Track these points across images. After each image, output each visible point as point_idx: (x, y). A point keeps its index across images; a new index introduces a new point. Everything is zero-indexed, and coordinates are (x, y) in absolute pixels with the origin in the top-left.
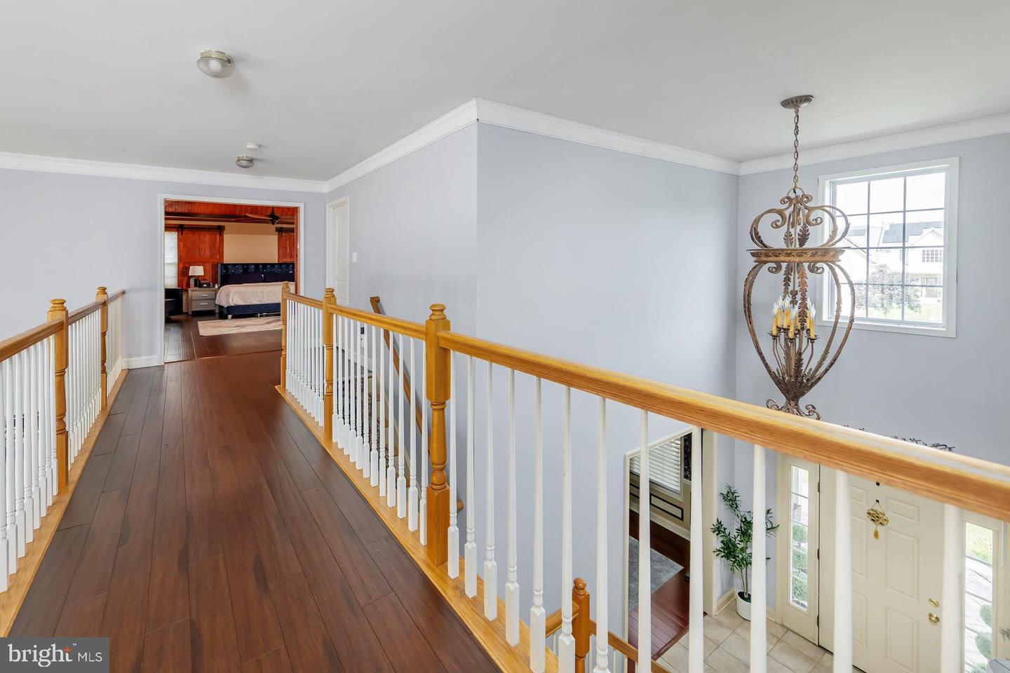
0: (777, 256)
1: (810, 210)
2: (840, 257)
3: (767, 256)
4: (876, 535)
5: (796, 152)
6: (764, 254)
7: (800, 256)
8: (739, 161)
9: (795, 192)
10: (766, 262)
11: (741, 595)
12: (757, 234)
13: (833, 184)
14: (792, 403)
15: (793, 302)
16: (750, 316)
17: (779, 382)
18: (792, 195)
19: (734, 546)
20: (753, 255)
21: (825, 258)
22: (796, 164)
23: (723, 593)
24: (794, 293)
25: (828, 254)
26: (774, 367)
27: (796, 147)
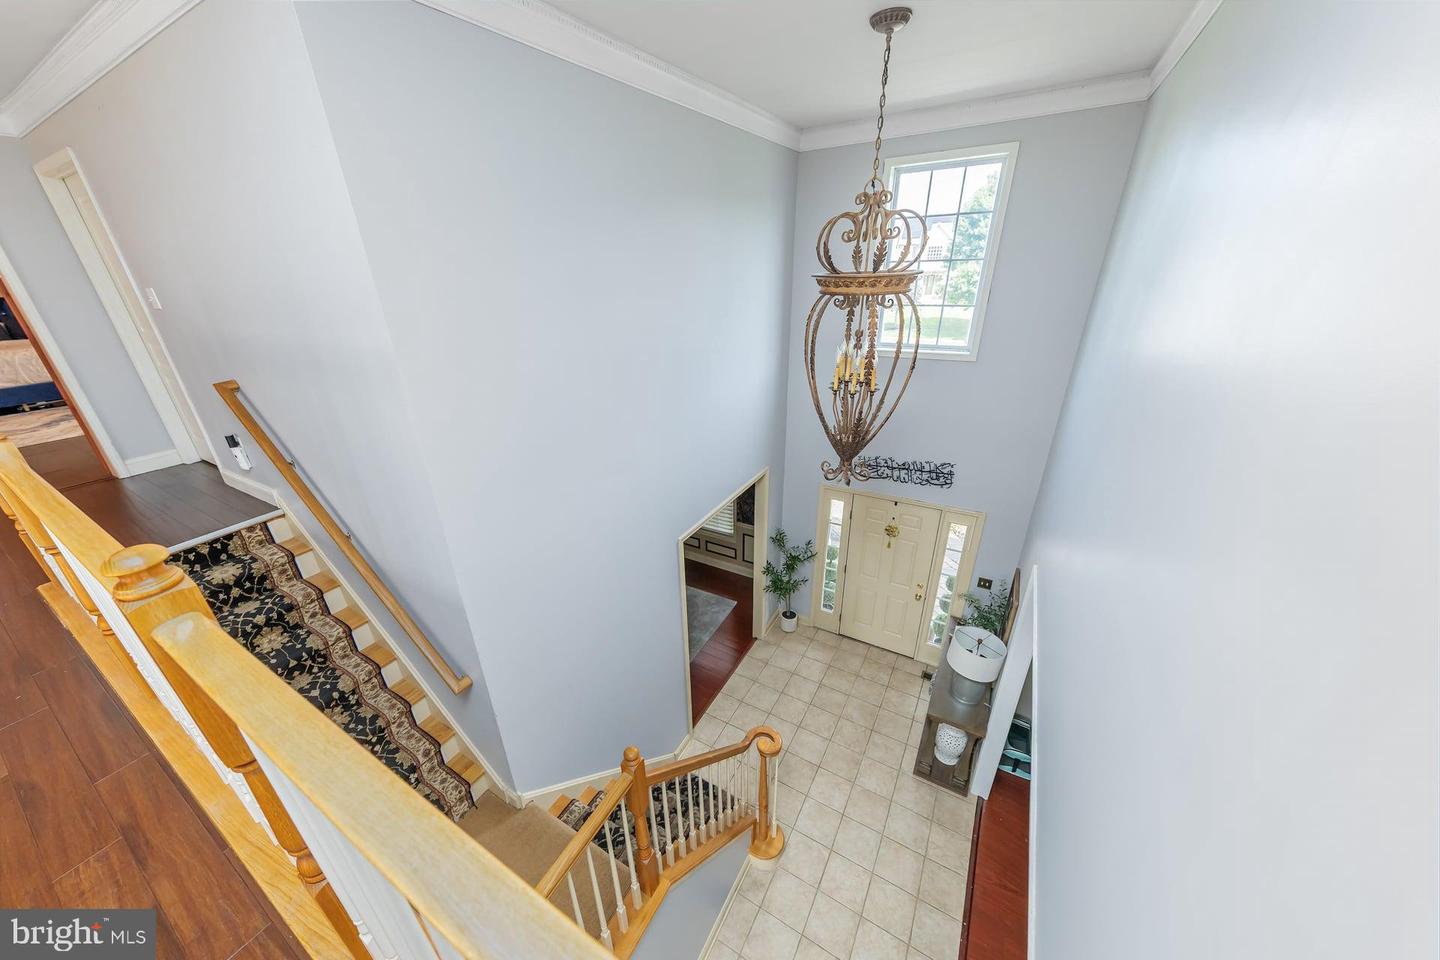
0: (847, 286)
1: (888, 215)
2: (912, 286)
3: (837, 286)
4: (889, 546)
5: (881, 117)
6: (833, 283)
7: (873, 286)
8: (801, 128)
9: (873, 185)
10: (833, 294)
11: (784, 614)
12: (826, 251)
13: (898, 172)
14: (846, 463)
15: (858, 346)
16: (813, 370)
17: (836, 444)
18: (870, 191)
19: (781, 581)
20: (819, 282)
21: (898, 289)
22: (879, 138)
23: (770, 616)
24: (859, 335)
25: (900, 282)
26: (831, 423)
27: (881, 107)
